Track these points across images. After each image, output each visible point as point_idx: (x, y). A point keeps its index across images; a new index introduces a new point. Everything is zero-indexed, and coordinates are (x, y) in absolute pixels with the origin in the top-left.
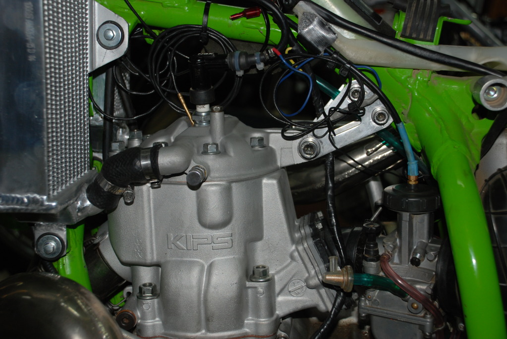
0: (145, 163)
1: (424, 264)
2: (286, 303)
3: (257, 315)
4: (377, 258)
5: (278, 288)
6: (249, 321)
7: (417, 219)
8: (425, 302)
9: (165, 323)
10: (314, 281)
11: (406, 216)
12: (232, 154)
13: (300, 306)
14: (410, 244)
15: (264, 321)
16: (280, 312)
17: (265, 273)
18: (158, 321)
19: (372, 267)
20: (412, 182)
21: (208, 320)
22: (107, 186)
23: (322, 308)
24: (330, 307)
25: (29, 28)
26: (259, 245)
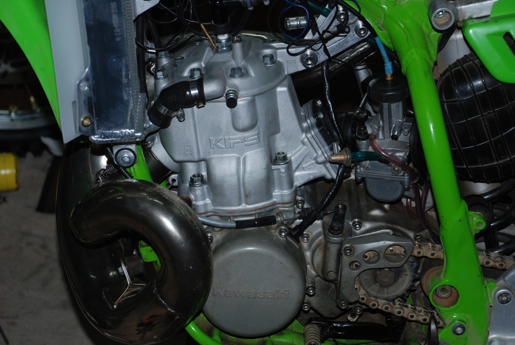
0: (194, 92)
1: (401, 138)
2: (301, 176)
3: (281, 189)
4: (367, 137)
5: (294, 166)
6: (276, 193)
7: (393, 106)
8: (403, 165)
9: (213, 202)
10: (321, 159)
11: (386, 105)
12: (252, 74)
13: (312, 177)
14: (390, 123)
15: (286, 192)
16: (297, 183)
17: (285, 158)
18: (208, 201)
19: (363, 145)
20: (389, 78)
21: (246, 196)
22: (163, 110)
23: (329, 176)
24: (335, 176)
25: (115, 19)
26: (278, 136)
